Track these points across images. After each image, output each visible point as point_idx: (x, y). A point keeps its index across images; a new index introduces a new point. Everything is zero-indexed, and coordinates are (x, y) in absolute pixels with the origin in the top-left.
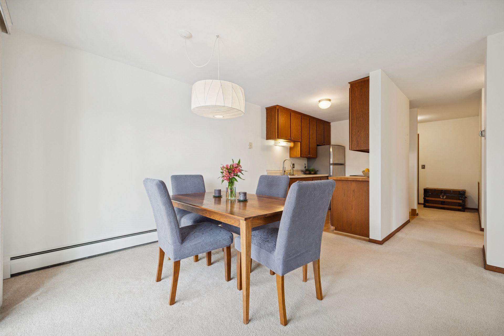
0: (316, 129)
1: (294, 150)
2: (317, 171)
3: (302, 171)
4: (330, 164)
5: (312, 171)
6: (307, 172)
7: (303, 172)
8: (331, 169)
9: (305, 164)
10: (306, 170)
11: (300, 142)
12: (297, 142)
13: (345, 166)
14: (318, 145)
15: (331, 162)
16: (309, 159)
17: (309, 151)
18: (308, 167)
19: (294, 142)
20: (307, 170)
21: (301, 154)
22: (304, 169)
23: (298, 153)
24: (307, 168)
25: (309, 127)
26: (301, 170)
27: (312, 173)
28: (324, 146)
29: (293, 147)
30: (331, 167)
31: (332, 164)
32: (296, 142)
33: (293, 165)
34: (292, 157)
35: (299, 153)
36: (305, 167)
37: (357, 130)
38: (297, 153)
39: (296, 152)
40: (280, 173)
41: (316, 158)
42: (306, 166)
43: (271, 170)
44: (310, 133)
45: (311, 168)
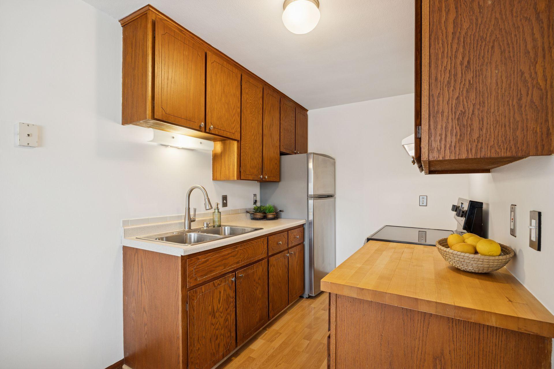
0: (278, 115)
1: (223, 160)
2: (280, 211)
3: (247, 212)
4: (308, 197)
5: (270, 212)
6: (259, 215)
7: (249, 215)
8: (309, 208)
9: (255, 195)
10: (254, 209)
11: (238, 141)
12: (232, 141)
13: (335, 197)
14: (282, 154)
15: (311, 192)
16: (263, 183)
17: (261, 166)
18: (261, 201)
19: (224, 139)
20: (258, 210)
21: (240, 172)
22: (251, 206)
23: (231, 170)
24: (258, 204)
25: (261, 106)
26: (246, 209)
27: (270, 216)
28: (296, 155)
29: (221, 153)
30: (311, 202)
31: (311, 197)
32: (228, 142)
33: (225, 198)
34: (219, 180)
35: (233, 169)
36: (255, 202)
37: (460, 57)
38: (229, 169)
39: (227, 167)
40: (180, 223)
41: (279, 182)
42: (258, 198)
43: (147, 220)
44: (265, 123)
45: (269, 204)
